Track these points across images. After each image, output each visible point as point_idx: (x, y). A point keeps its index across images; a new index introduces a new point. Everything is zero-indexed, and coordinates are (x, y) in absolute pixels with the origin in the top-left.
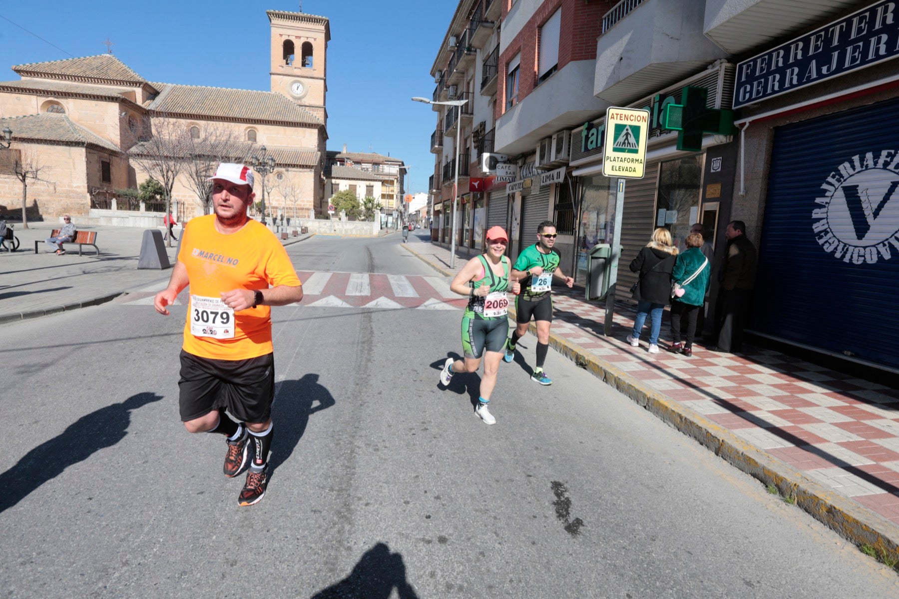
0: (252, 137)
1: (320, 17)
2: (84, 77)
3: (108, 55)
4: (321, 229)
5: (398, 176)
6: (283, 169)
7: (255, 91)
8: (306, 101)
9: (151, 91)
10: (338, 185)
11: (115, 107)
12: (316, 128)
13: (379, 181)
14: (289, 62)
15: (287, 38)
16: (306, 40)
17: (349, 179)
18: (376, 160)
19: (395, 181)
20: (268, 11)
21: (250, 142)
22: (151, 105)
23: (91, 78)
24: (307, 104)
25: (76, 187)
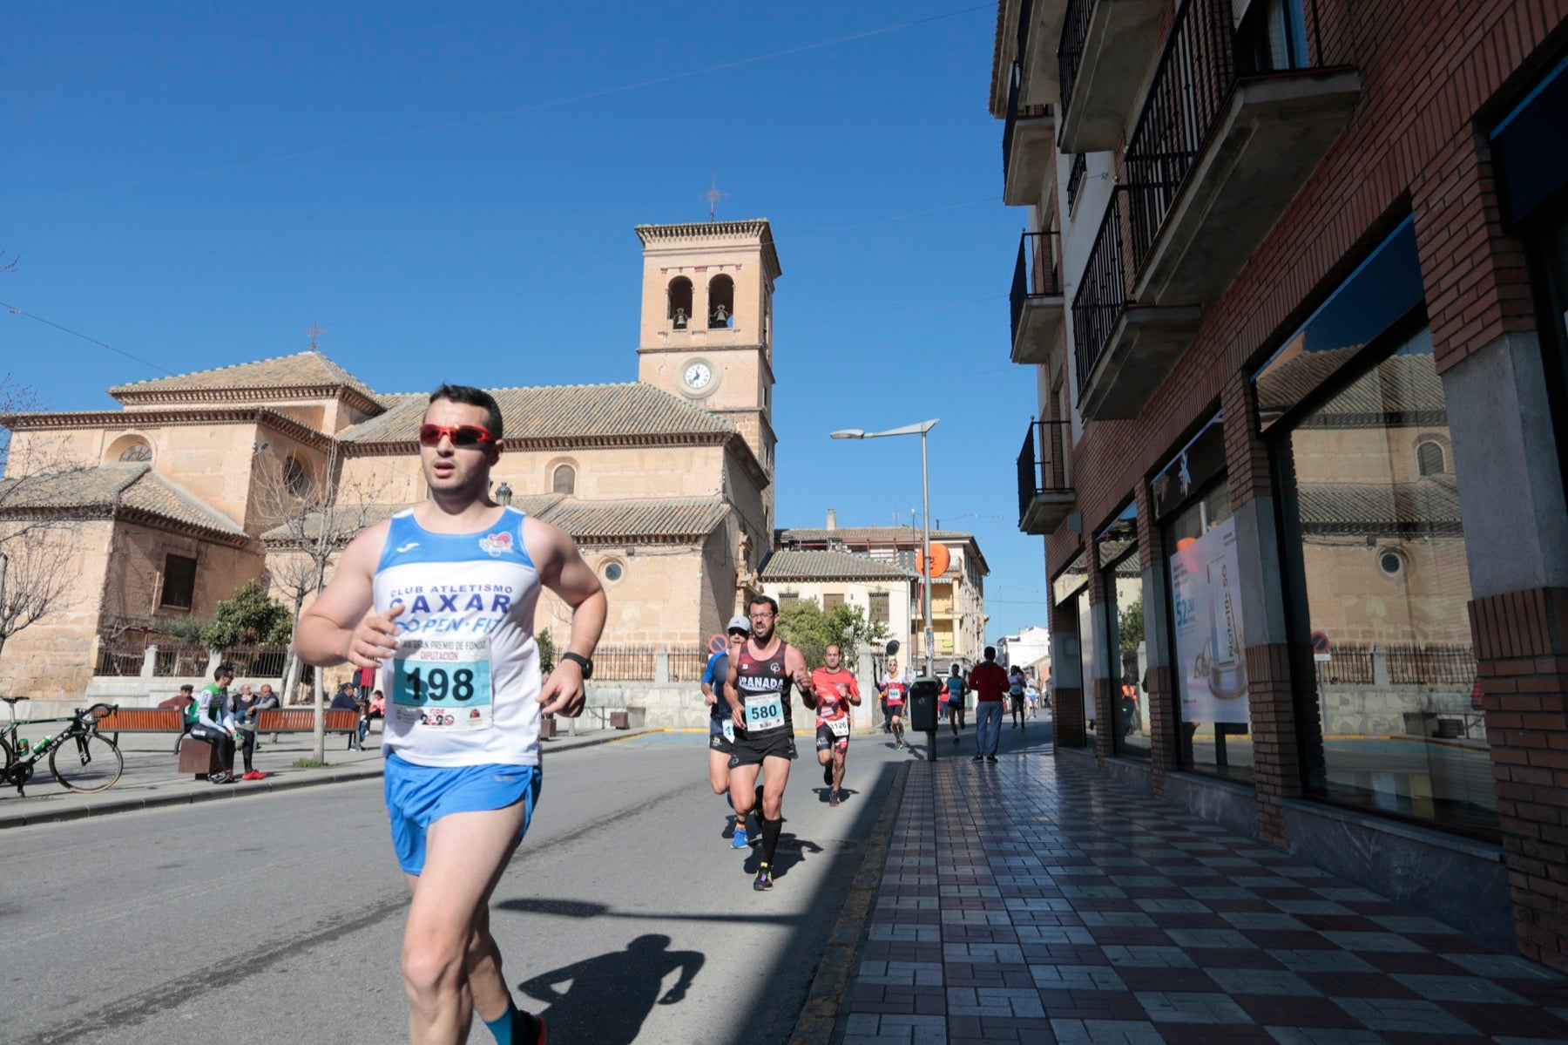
0: (565, 481)
1: (751, 221)
2: (231, 390)
3: (310, 353)
4: (686, 714)
5: (964, 572)
6: (620, 552)
7: (592, 385)
8: (718, 402)
9: (365, 406)
10: (796, 595)
11: (247, 434)
12: (720, 444)
13: (903, 578)
14: (681, 322)
15: (673, 274)
16: (717, 271)
17: (824, 579)
18: (906, 539)
19: (956, 584)
20: (639, 226)
21: (560, 495)
22: (352, 433)
23: (244, 390)
24: (718, 408)
25: (73, 622)
